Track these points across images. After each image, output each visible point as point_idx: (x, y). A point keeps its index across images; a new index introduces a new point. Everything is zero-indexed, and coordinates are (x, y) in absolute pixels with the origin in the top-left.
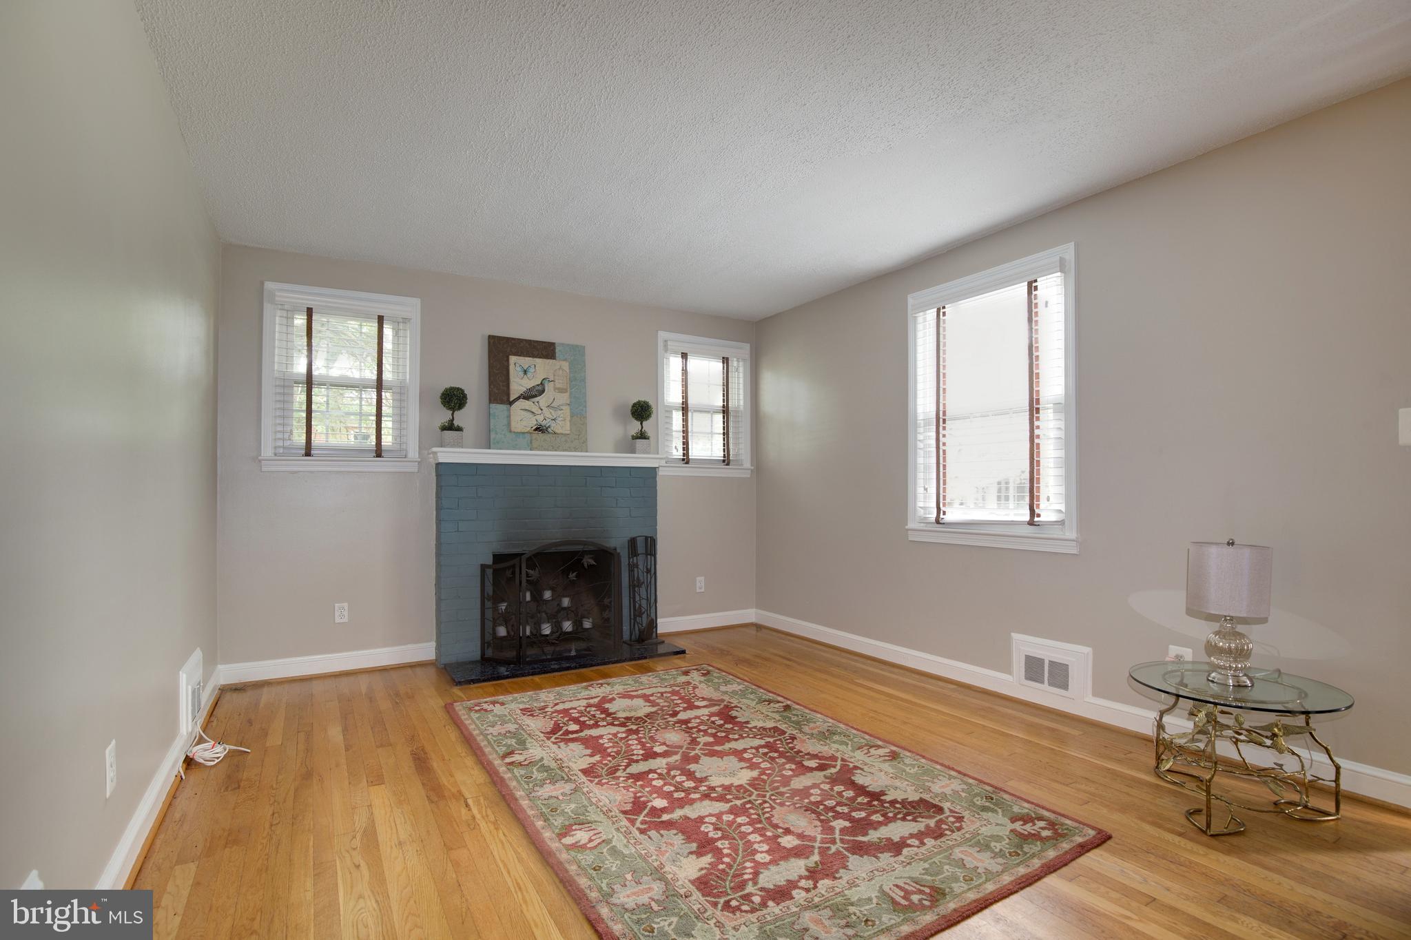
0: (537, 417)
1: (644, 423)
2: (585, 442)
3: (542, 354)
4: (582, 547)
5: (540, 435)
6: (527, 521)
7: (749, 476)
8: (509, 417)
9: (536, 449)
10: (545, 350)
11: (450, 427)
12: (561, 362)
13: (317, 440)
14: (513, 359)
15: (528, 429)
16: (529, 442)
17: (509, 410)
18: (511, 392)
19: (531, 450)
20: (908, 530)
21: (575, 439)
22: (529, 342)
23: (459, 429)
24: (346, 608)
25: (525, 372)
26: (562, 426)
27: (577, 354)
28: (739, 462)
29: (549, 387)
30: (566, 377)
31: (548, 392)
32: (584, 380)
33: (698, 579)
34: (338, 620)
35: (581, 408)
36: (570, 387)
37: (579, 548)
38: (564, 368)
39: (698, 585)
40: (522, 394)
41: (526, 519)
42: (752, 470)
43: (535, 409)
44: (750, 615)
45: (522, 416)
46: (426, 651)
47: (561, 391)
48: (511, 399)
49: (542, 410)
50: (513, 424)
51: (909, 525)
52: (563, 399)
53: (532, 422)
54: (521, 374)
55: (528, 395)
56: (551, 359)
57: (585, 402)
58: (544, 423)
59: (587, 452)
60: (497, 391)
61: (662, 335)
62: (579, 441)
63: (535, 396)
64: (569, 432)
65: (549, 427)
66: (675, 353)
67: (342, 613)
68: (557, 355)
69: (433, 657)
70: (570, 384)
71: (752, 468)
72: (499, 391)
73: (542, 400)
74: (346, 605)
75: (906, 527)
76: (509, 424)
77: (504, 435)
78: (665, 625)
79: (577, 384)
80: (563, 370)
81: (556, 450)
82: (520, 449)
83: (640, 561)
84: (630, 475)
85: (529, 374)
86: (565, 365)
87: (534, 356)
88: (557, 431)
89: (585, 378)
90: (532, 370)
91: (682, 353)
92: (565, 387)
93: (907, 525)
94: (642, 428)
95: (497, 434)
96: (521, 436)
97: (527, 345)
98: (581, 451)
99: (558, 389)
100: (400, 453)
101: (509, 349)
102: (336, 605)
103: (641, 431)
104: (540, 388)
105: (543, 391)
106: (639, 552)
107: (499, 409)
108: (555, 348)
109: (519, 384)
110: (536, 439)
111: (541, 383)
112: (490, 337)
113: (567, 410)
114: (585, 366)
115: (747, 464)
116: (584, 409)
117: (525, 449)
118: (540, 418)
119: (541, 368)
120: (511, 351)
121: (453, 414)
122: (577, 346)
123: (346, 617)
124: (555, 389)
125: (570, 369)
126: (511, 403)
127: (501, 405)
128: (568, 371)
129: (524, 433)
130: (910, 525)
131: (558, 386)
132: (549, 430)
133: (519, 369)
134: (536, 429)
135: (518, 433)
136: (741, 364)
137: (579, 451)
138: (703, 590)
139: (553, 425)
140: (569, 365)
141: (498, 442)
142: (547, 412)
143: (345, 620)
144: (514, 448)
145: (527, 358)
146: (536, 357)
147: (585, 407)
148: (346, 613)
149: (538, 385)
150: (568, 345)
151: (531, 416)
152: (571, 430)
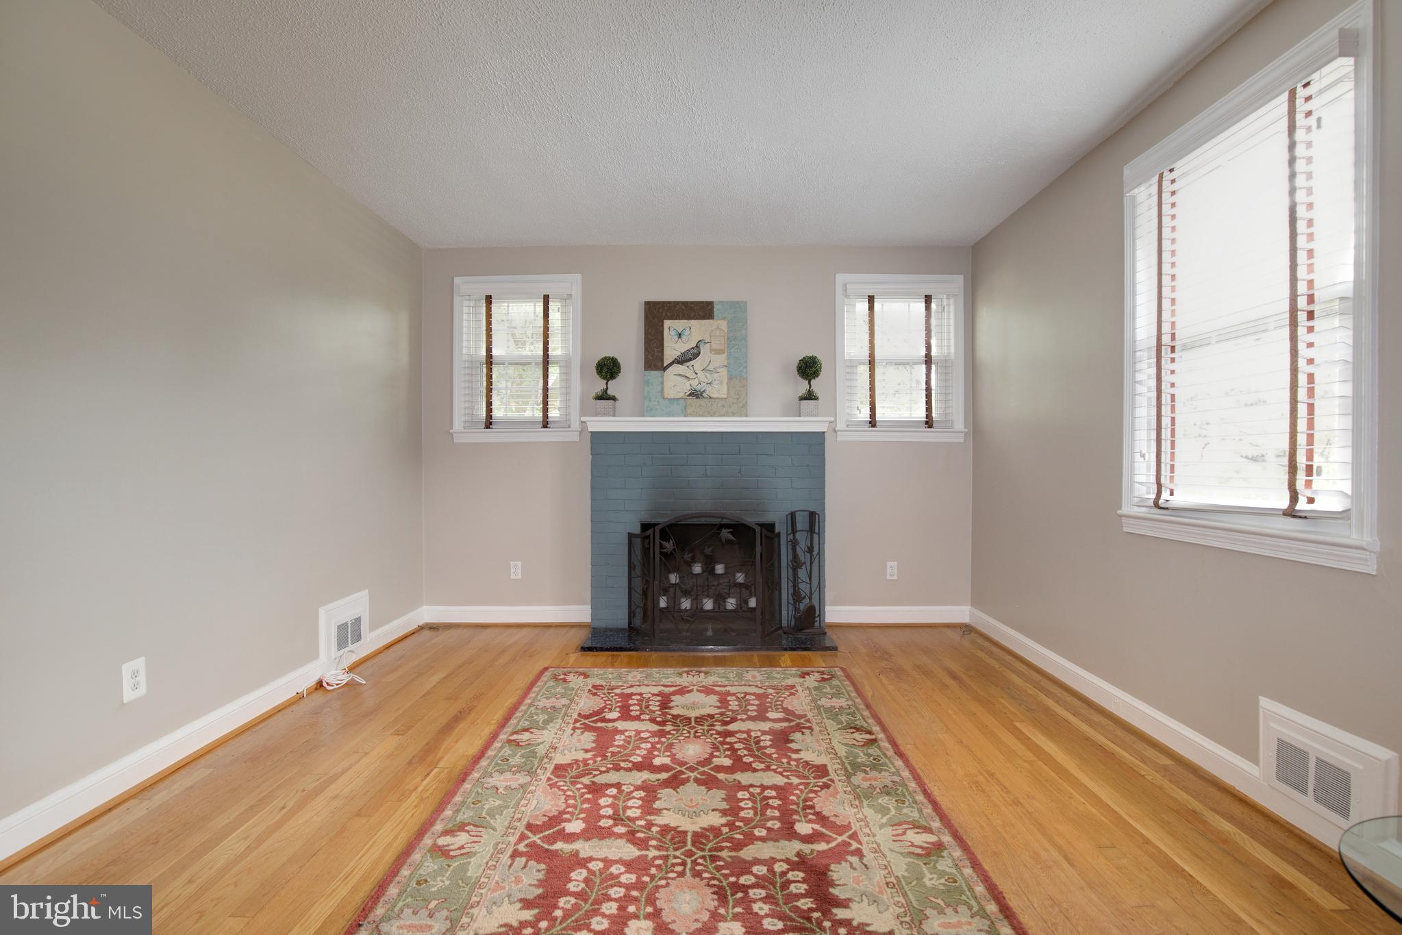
0: (692, 382)
1: (813, 382)
2: (745, 405)
3: (699, 315)
4: (720, 520)
5: (693, 400)
6: (675, 490)
7: (962, 441)
8: (662, 383)
9: (691, 415)
10: (703, 310)
11: (604, 396)
12: (718, 322)
13: (498, 413)
14: (667, 323)
15: (682, 395)
16: (683, 408)
17: (663, 376)
18: (665, 357)
19: (685, 416)
20: (1120, 516)
21: (733, 403)
22: (685, 304)
23: (614, 399)
24: (520, 566)
25: (680, 335)
26: (718, 390)
27: (738, 310)
28: (947, 423)
29: (704, 349)
30: (724, 337)
31: (703, 354)
32: (745, 339)
33: (889, 564)
34: (513, 577)
35: (741, 369)
36: (728, 347)
37: (717, 521)
38: (722, 327)
39: (889, 571)
40: (676, 359)
41: (673, 488)
42: (966, 434)
43: (690, 374)
44: (961, 613)
45: (675, 382)
46: (581, 613)
47: (718, 352)
48: (665, 365)
49: (696, 374)
50: (666, 391)
51: (1123, 509)
52: (720, 360)
53: (686, 387)
54: (676, 338)
55: (682, 360)
56: (708, 319)
57: (746, 362)
58: (698, 388)
59: (747, 416)
60: (651, 358)
61: (841, 278)
62: (739, 406)
63: (690, 360)
64: (725, 396)
65: (704, 391)
66: (860, 296)
67: (516, 570)
68: (715, 314)
69: (589, 620)
70: (728, 344)
71: (966, 430)
72: (654, 359)
73: (697, 363)
74: (519, 563)
75: (1119, 512)
76: (662, 391)
77: (658, 402)
78: (834, 613)
79: (737, 344)
80: (720, 329)
81: (712, 416)
82: (673, 416)
83: (802, 538)
84: (792, 441)
85: (684, 338)
86: (723, 325)
87: (690, 318)
88: (712, 395)
89: (746, 336)
90: (687, 333)
91: (869, 296)
92: (723, 348)
93: (1120, 509)
94: (810, 387)
95: (650, 401)
96: (675, 403)
97: (683, 307)
98: (741, 416)
99: (715, 350)
100: (565, 424)
101: (664, 313)
102: (512, 563)
103: (809, 390)
104: (695, 351)
105: (698, 354)
106: (798, 529)
107: (655, 374)
108: (713, 307)
109: (672, 349)
110: (691, 405)
111: (697, 346)
112: (647, 303)
113: (724, 372)
114: (746, 323)
115: (960, 425)
116: (745, 370)
117: (678, 415)
118: (695, 383)
119: (696, 330)
120: (666, 315)
121: (607, 384)
122: (738, 302)
123: (520, 574)
124: (711, 350)
125: (729, 327)
126: (665, 369)
127: (655, 372)
128: (726, 331)
129: (678, 399)
130: (1125, 510)
131: (714, 347)
132: (704, 394)
133: (673, 333)
134: (690, 395)
135: (671, 399)
136: (952, 301)
137: (738, 416)
138: (895, 578)
139: (708, 388)
140: (728, 324)
141: (651, 410)
142: (701, 375)
143: (519, 576)
144: (668, 415)
145: (682, 321)
146: (692, 319)
147: (746, 367)
148: (520, 571)
149: (693, 348)
150: (727, 302)
151: (684, 380)
152: (728, 393)
